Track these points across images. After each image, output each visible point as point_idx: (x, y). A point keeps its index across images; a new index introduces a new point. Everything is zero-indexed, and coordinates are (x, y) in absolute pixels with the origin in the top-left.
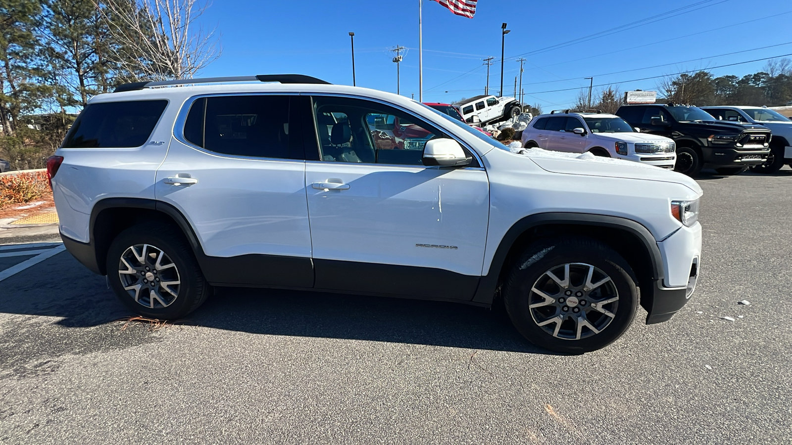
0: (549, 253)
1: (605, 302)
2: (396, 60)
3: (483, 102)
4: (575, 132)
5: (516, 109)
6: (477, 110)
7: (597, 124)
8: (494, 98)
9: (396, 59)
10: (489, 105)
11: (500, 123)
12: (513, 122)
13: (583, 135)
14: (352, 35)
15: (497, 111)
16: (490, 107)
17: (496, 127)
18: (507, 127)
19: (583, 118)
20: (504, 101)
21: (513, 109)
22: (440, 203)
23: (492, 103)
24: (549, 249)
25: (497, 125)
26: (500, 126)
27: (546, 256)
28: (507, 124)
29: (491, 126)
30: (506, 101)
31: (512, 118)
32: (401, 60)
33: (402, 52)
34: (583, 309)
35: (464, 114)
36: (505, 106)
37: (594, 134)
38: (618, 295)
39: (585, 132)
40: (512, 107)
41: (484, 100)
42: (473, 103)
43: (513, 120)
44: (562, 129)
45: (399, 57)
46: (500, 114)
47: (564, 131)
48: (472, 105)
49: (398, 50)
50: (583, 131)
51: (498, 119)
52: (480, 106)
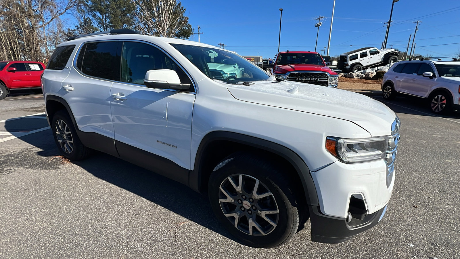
0: (229, 163)
1: (268, 212)
2: (318, 26)
3: (366, 52)
4: (424, 75)
5: (394, 58)
6: (361, 57)
7: (451, 70)
8: (376, 50)
9: (317, 24)
10: (371, 54)
11: (378, 67)
12: (389, 67)
13: (431, 78)
14: (281, 10)
15: (377, 58)
16: (372, 56)
17: (374, 70)
18: (383, 70)
19: (435, 64)
20: (384, 52)
21: (391, 58)
22: (167, 115)
23: (373, 53)
24: (230, 160)
25: (376, 68)
26: (378, 70)
27: (227, 164)
28: (384, 68)
29: (371, 69)
30: (386, 51)
31: (389, 64)
32: (321, 25)
33: (322, 20)
34: (254, 213)
35: (350, 60)
36: (385, 55)
37: (441, 78)
38: (278, 209)
39: (434, 76)
40: (391, 56)
41: (368, 51)
42: (358, 53)
43: (390, 66)
44: (415, 73)
45: (320, 23)
46: (380, 61)
47: (416, 74)
48: (357, 54)
49: (320, 19)
50: (431, 74)
51: (378, 64)
52: (364, 55)
